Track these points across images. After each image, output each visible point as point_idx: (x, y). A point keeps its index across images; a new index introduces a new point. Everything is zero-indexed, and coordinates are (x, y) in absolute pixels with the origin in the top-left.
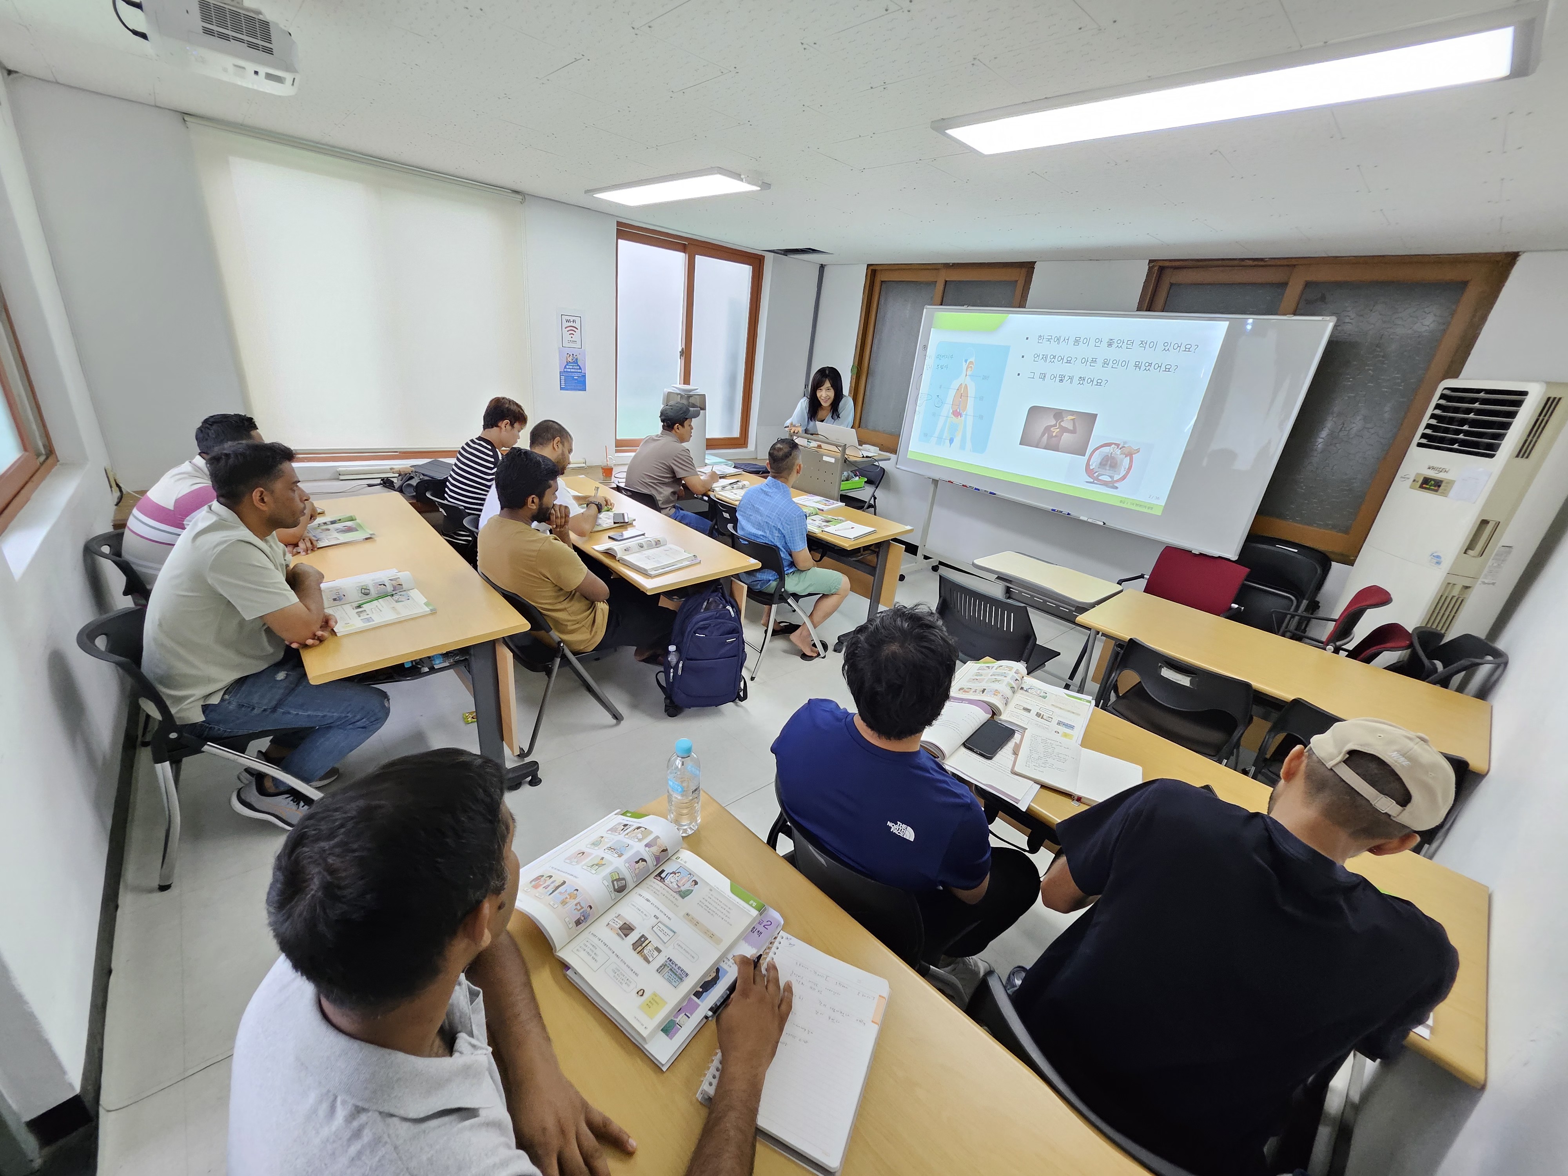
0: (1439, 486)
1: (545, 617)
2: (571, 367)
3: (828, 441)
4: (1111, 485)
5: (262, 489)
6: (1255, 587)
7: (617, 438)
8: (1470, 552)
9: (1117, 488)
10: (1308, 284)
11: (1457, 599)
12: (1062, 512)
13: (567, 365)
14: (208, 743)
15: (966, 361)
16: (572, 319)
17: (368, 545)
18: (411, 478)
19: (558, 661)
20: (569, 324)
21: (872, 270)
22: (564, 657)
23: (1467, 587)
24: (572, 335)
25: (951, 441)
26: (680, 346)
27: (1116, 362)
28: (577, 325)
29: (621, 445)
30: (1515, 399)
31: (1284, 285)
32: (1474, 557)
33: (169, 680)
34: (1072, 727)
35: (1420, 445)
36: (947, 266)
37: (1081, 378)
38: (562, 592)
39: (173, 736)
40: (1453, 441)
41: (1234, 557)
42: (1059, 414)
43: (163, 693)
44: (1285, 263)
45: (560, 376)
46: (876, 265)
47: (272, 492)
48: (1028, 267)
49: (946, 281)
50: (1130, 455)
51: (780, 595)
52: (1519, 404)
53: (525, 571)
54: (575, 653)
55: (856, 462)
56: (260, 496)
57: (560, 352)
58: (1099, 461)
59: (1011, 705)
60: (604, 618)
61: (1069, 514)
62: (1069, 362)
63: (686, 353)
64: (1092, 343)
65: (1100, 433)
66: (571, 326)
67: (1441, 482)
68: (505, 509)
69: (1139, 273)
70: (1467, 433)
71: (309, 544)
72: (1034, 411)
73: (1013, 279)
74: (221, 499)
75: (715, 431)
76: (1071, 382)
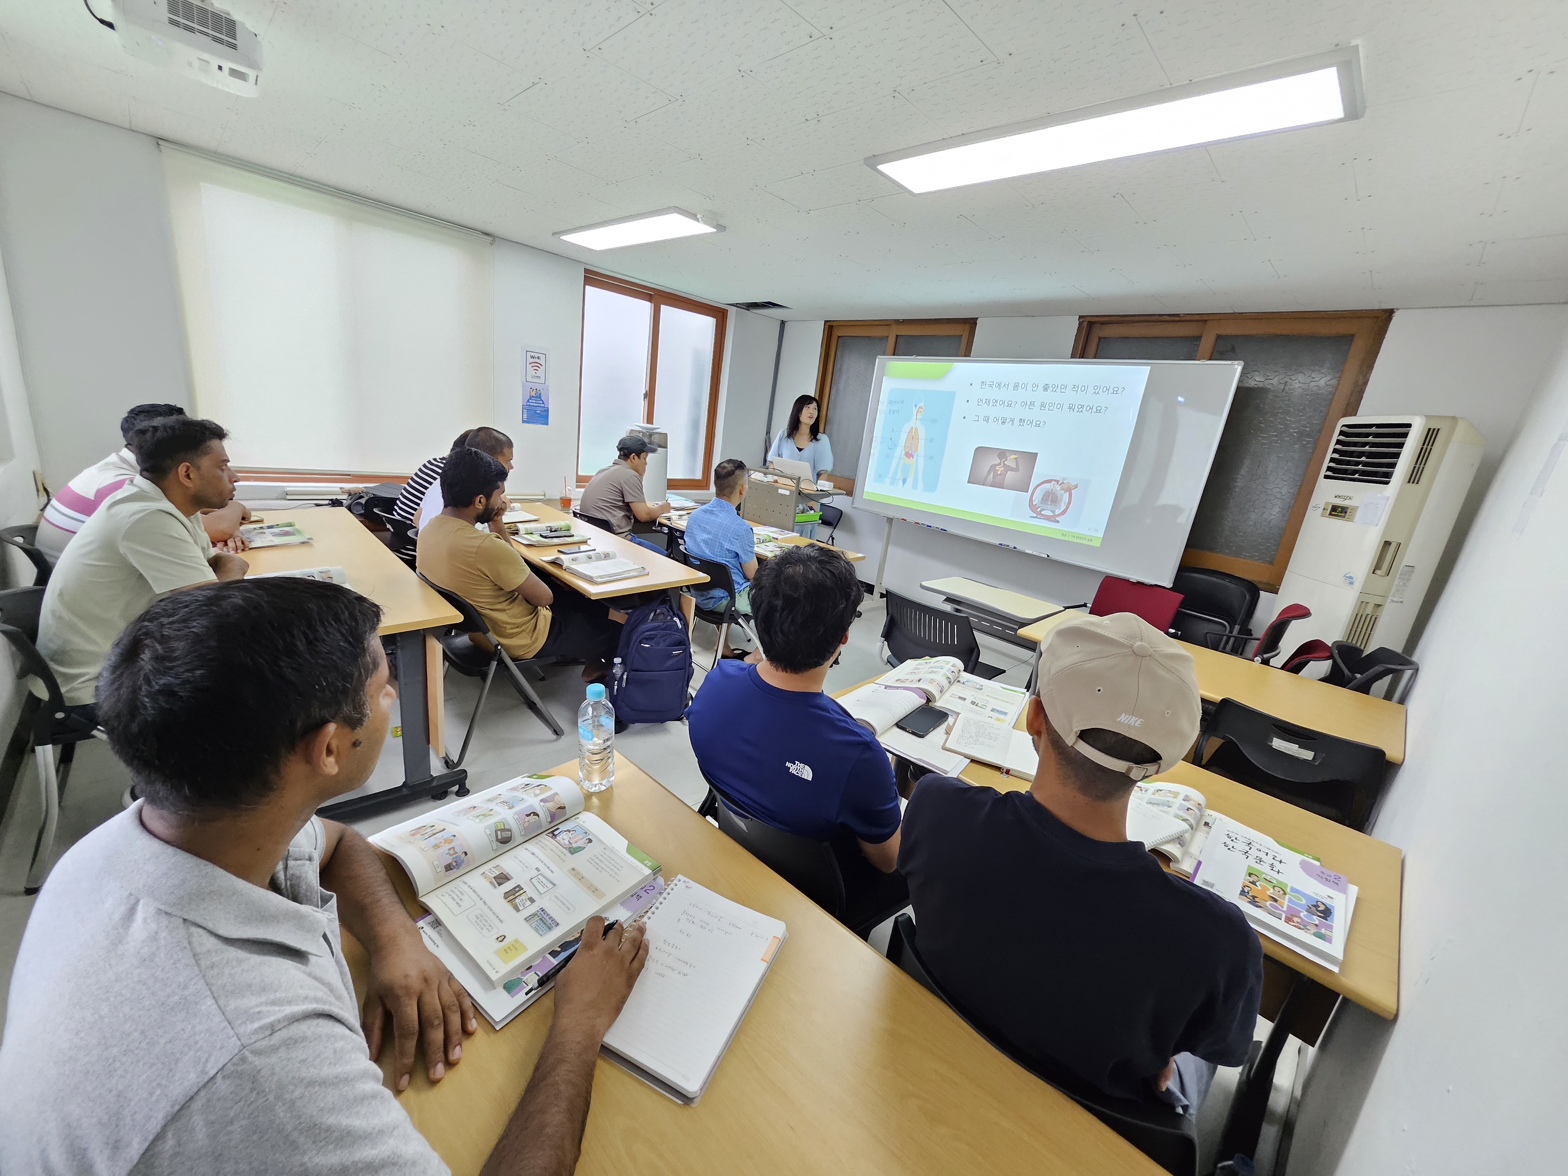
0: (1346, 513)
1: (483, 617)
2: (534, 401)
3: (782, 474)
4: (1053, 519)
5: (188, 464)
6: (1191, 614)
7: (580, 473)
8: (1378, 572)
9: (1058, 522)
10: (1219, 337)
11: (1371, 617)
12: (1008, 546)
13: (530, 399)
14: (99, 727)
15: (916, 406)
16: (537, 355)
17: (304, 550)
18: (362, 497)
19: (494, 664)
20: (533, 360)
21: (829, 326)
22: (501, 662)
23: (1379, 606)
24: (536, 371)
25: (904, 481)
26: (643, 388)
27: (1052, 404)
28: (542, 361)
29: (581, 480)
30: (1401, 431)
31: (1199, 338)
32: (1382, 576)
33: (61, 656)
34: (1005, 714)
35: (1326, 477)
36: (897, 322)
37: (1021, 419)
38: (502, 592)
39: (60, 715)
40: (1354, 472)
41: (1169, 585)
42: (1002, 454)
43: (54, 669)
44: (1197, 318)
45: (523, 409)
46: (834, 321)
47: (198, 468)
48: (971, 323)
49: (897, 336)
50: (1069, 490)
51: (731, 615)
52: (1405, 435)
53: (464, 568)
54: (514, 660)
55: (810, 494)
56: (186, 472)
57: (524, 386)
58: (1041, 497)
59: (947, 695)
60: (546, 624)
61: (1015, 548)
62: (1009, 405)
63: (650, 396)
64: (1030, 387)
65: (1041, 471)
66: (536, 361)
67: (1347, 508)
68: (449, 507)
69: (1072, 326)
70: (1365, 464)
71: (239, 544)
72: (979, 451)
73: (958, 333)
74: (145, 473)
75: (676, 472)
76: (1012, 424)
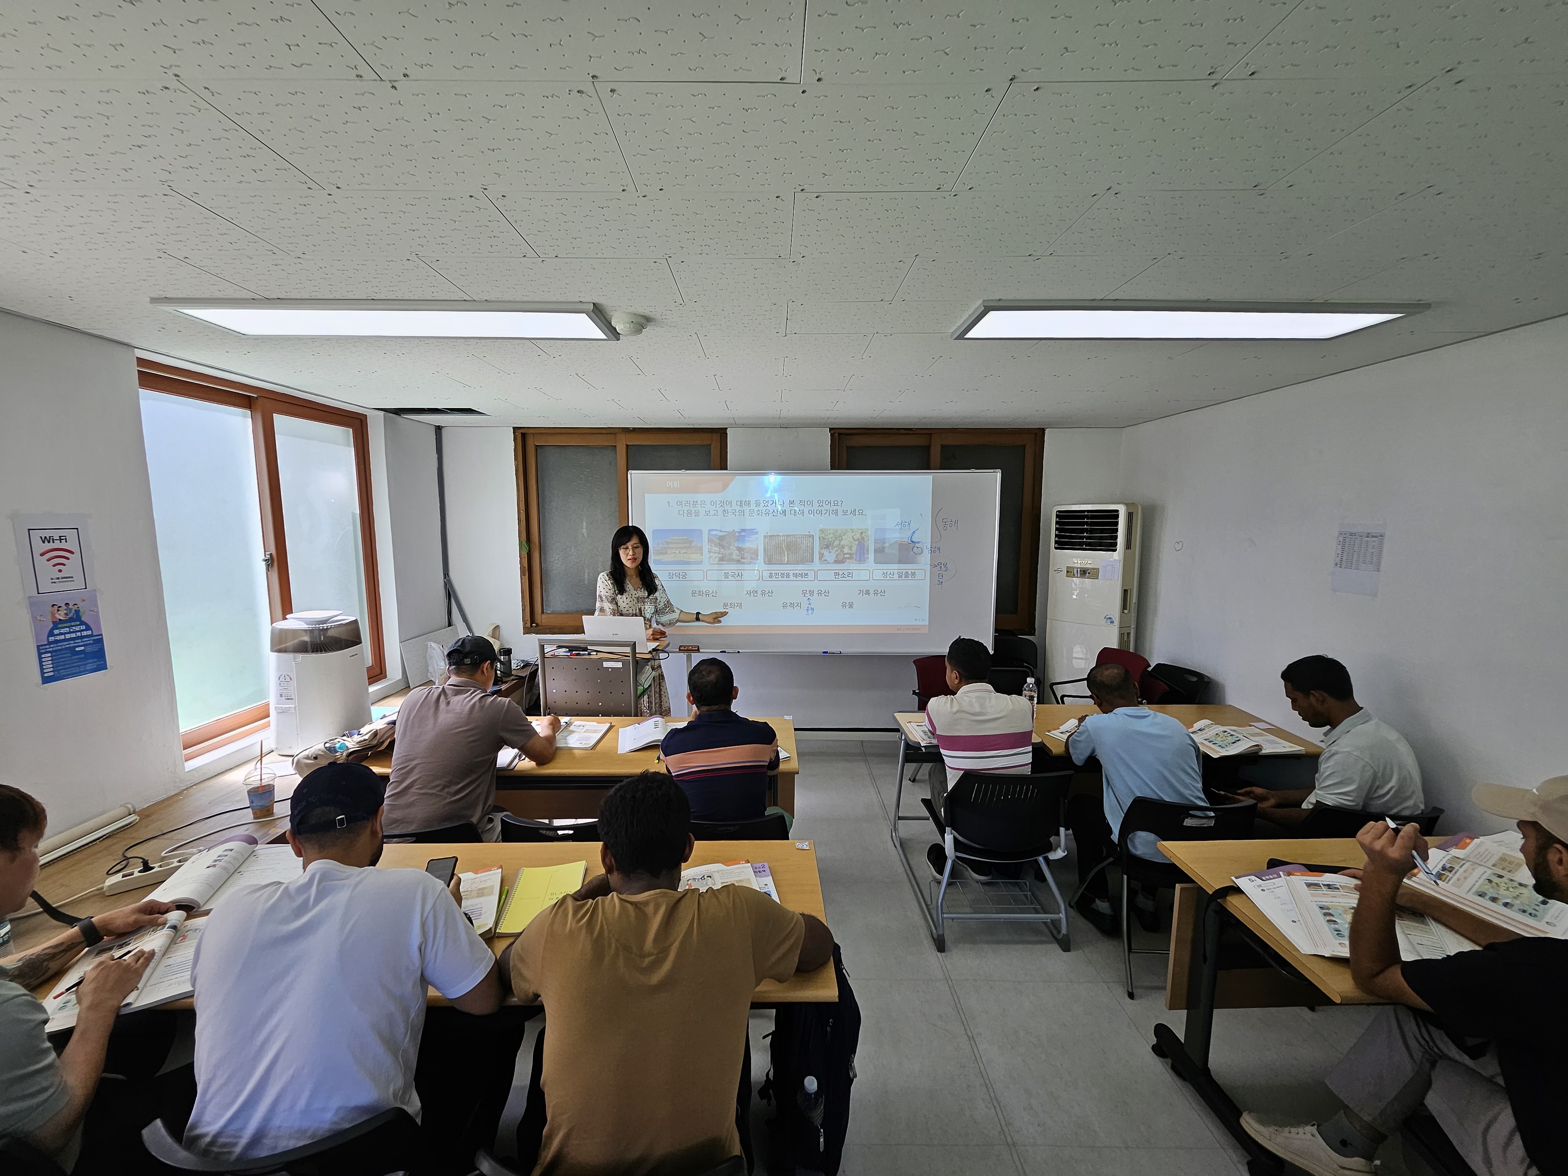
0: (1087, 573)
2: (65, 630)
8: (1126, 611)
11: (1127, 642)
13: (55, 627)
16: (56, 534)
20: (48, 546)
21: (522, 433)
23: (1128, 634)
24: (59, 567)
28: (71, 544)
31: (929, 447)
35: (1056, 548)
36: (624, 430)
40: (1080, 544)
44: (925, 432)
45: (39, 654)
46: (525, 428)
48: (721, 433)
49: (628, 445)
52: (1117, 517)
57: (33, 604)
66: (56, 546)
67: (1088, 570)
69: (826, 438)
70: (1087, 538)
73: (709, 443)
